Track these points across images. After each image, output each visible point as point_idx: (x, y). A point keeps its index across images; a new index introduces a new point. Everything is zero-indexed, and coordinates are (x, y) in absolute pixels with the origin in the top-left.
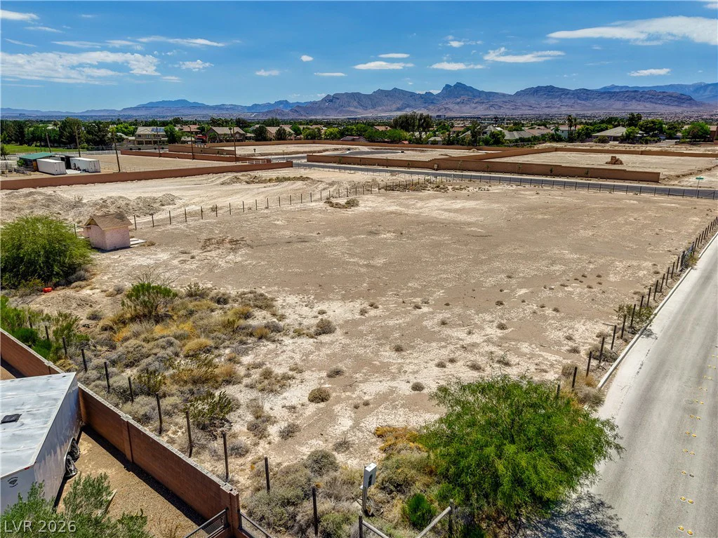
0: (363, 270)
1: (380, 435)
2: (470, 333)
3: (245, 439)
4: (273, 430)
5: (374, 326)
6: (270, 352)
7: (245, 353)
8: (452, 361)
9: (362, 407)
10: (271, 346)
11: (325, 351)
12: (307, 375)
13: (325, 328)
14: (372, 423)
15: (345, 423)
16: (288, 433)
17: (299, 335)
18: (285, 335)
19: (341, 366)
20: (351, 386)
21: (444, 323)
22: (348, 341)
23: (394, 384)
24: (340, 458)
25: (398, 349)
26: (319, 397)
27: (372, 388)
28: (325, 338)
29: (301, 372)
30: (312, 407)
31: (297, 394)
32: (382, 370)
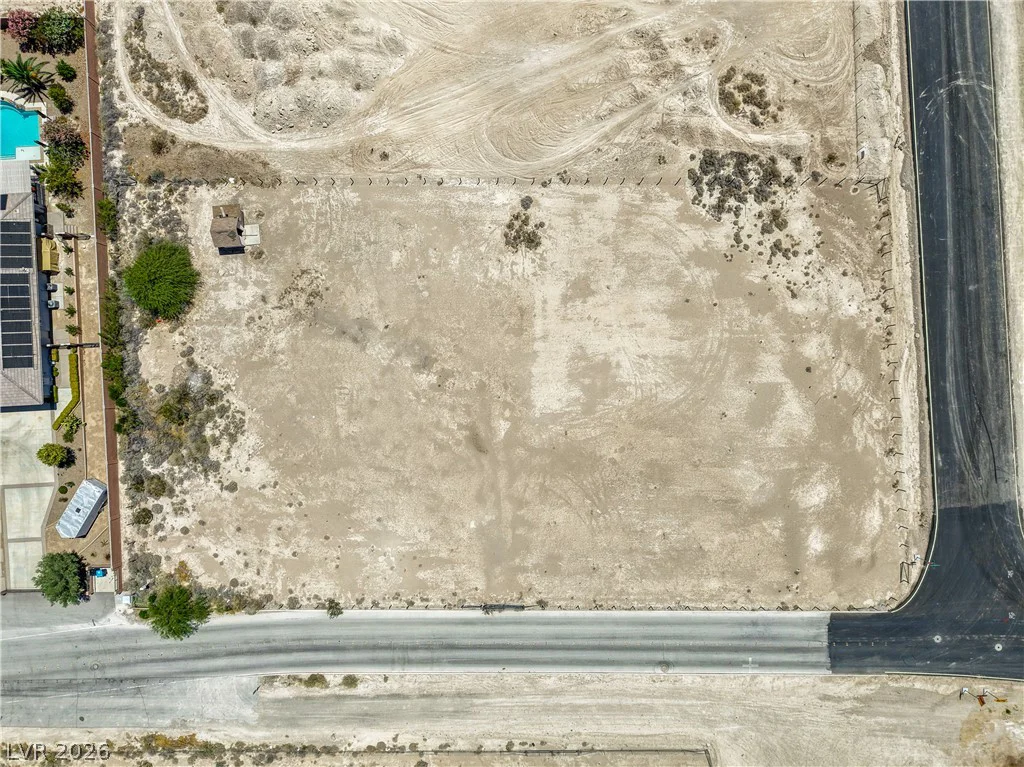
0: (327, 434)
1: (183, 565)
2: (277, 545)
3: (150, 531)
4: (161, 534)
5: (252, 503)
6: (199, 485)
7: (189, 479)
8: (245, 554)
9: (191, 548)
10: (202, 481)
11: (215, 505)
12: (195, 513)
13: (232, 487)
14: (184, 558)
15: (179, 549)
16: (162, 539)
17: (220, 482)
18: (215, 476)
19: (209, 520)
20: (198, 535)
21: (279, 529)
22: (229, 504)
23: (212, 546)
24: (163, 561)
25: (239, 529)
26: (185, 531)
27: (204, 542)
28: (226, 494)
29: (194, 510)
30: (179, 534)
31: (181, 522)
32: (218, 535)
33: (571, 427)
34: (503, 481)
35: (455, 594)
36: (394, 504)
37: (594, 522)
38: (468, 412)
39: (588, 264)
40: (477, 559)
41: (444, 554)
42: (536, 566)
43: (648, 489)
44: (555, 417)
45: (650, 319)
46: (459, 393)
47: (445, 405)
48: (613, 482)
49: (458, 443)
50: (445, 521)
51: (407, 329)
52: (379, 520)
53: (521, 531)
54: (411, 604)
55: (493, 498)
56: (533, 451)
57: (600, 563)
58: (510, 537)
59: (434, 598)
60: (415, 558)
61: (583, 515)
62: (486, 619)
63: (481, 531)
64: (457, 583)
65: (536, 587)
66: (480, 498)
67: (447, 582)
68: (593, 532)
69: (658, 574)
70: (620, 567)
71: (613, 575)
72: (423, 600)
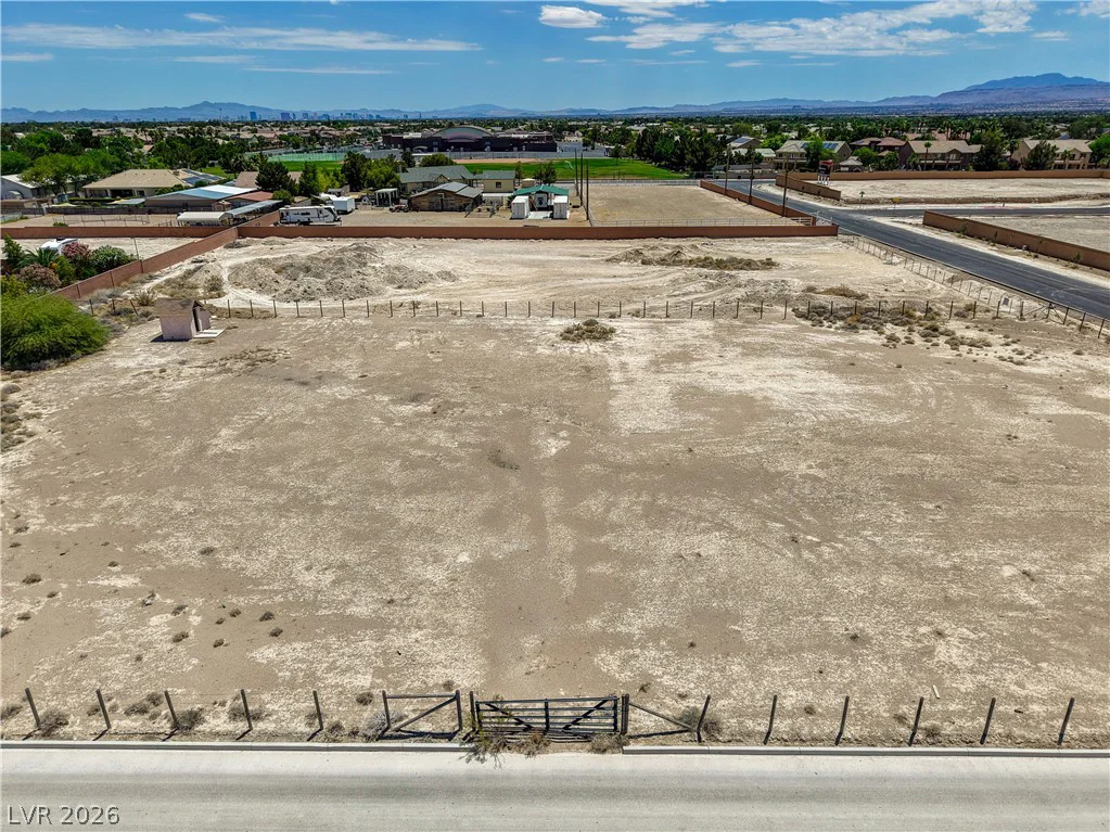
33: (698, 444)
34: (551, 499)
35: (364, 700)
36: (264, 527)
37: (806, 554)
38: (484, 431)
39: (684, 346)
40: (463, 619)
41: (361, 610)
42: (653, 635)
43: (919, 509)
44: (661, 437)
45: (802, 374)
46: (472, 418)
47: (440, 427)
48: (825, 500)
49: (456, 459)
50: (388, 552)
51: (395, 379)
52: (207, 551)
53: (601, 568)
54: (185, 724)
55: (526, 519)
56: (620, 468)
57: (865, 625)
58: (570, 576)
59: (284, 710)
60: (267, 617)
61: (774, 544)
62: (471, 778)
63: (484, 567)
64: (378, 673)
65: (667, 680)
66: (493, 520)
67: (349, 669)
68: (814, 571)
69: (1083, 651)
70: (940, 634)
71: (929, 652)
72: (234, 715)
